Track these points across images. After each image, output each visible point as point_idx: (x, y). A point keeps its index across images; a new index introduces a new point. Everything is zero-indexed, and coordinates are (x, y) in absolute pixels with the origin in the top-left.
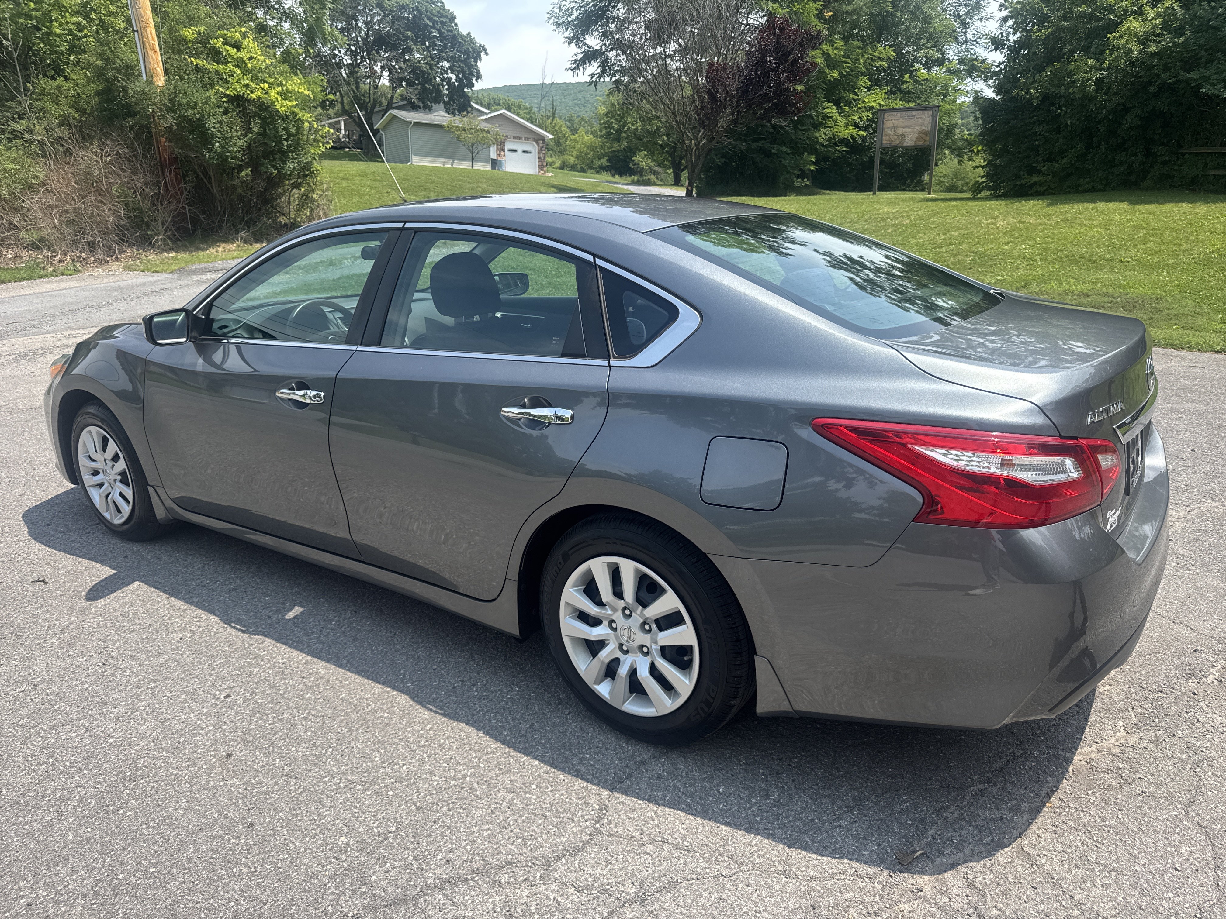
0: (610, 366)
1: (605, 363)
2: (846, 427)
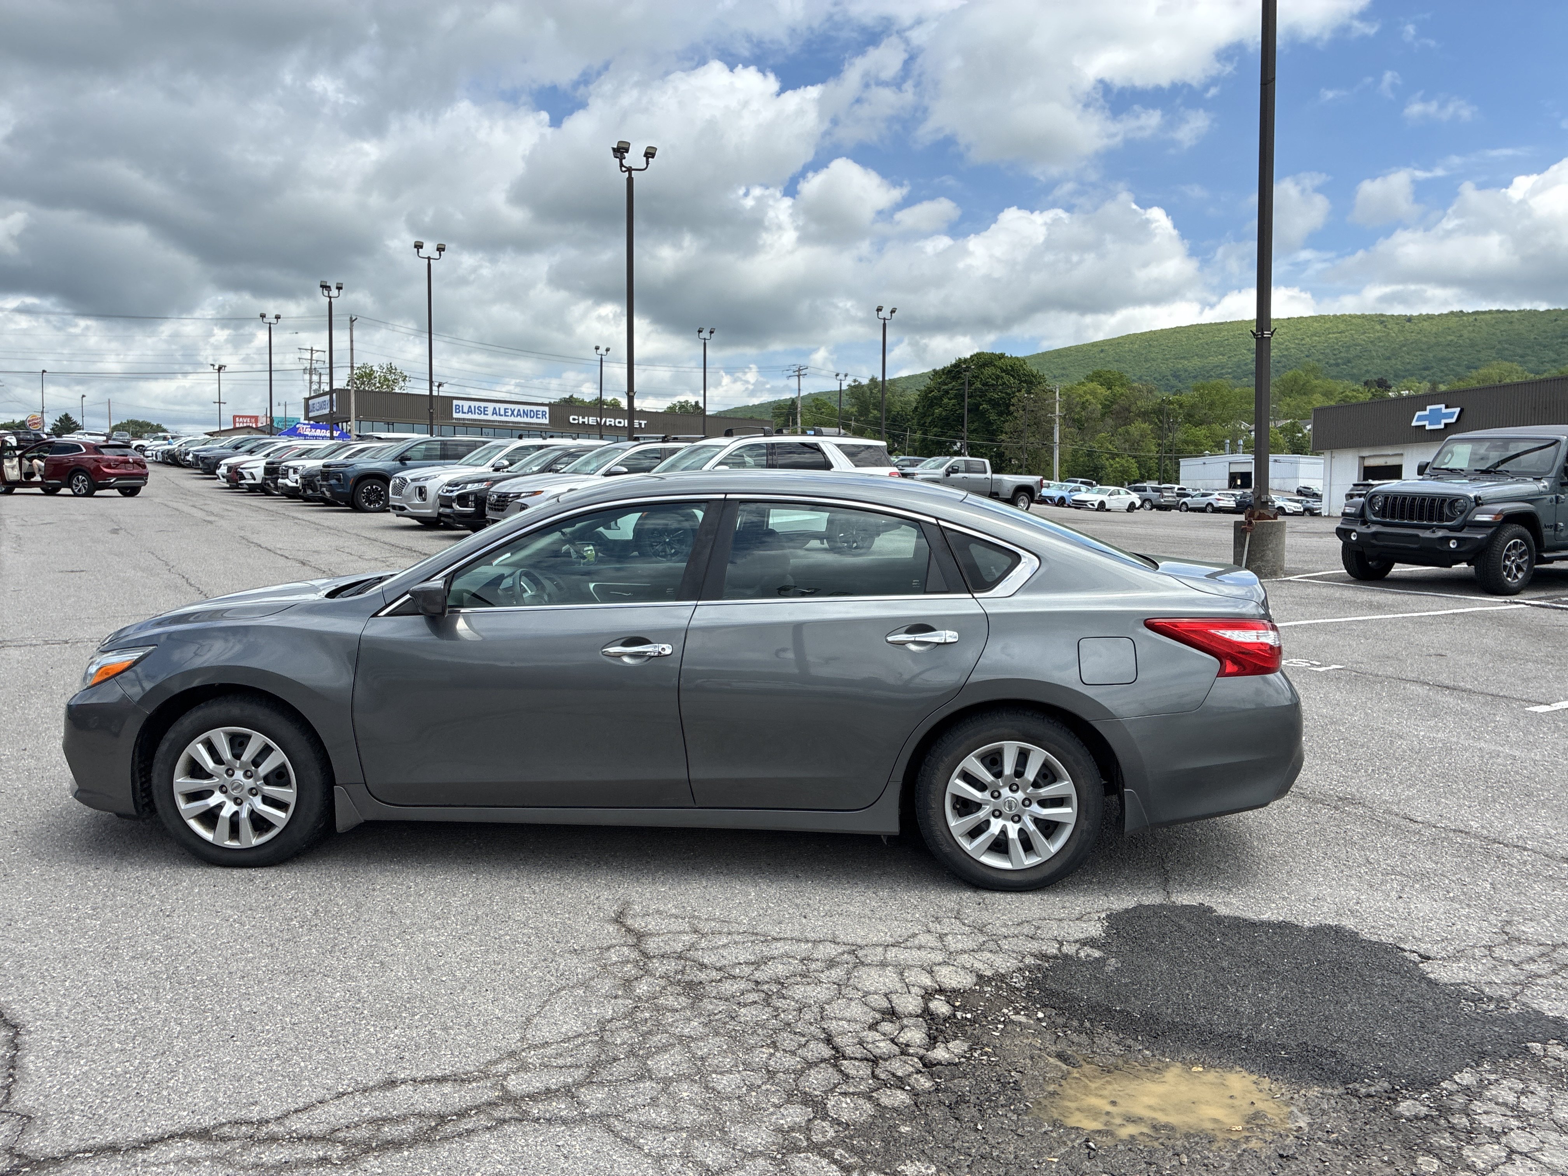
0: (975, 598)
1: (968, 596)
2: (1168, 623)
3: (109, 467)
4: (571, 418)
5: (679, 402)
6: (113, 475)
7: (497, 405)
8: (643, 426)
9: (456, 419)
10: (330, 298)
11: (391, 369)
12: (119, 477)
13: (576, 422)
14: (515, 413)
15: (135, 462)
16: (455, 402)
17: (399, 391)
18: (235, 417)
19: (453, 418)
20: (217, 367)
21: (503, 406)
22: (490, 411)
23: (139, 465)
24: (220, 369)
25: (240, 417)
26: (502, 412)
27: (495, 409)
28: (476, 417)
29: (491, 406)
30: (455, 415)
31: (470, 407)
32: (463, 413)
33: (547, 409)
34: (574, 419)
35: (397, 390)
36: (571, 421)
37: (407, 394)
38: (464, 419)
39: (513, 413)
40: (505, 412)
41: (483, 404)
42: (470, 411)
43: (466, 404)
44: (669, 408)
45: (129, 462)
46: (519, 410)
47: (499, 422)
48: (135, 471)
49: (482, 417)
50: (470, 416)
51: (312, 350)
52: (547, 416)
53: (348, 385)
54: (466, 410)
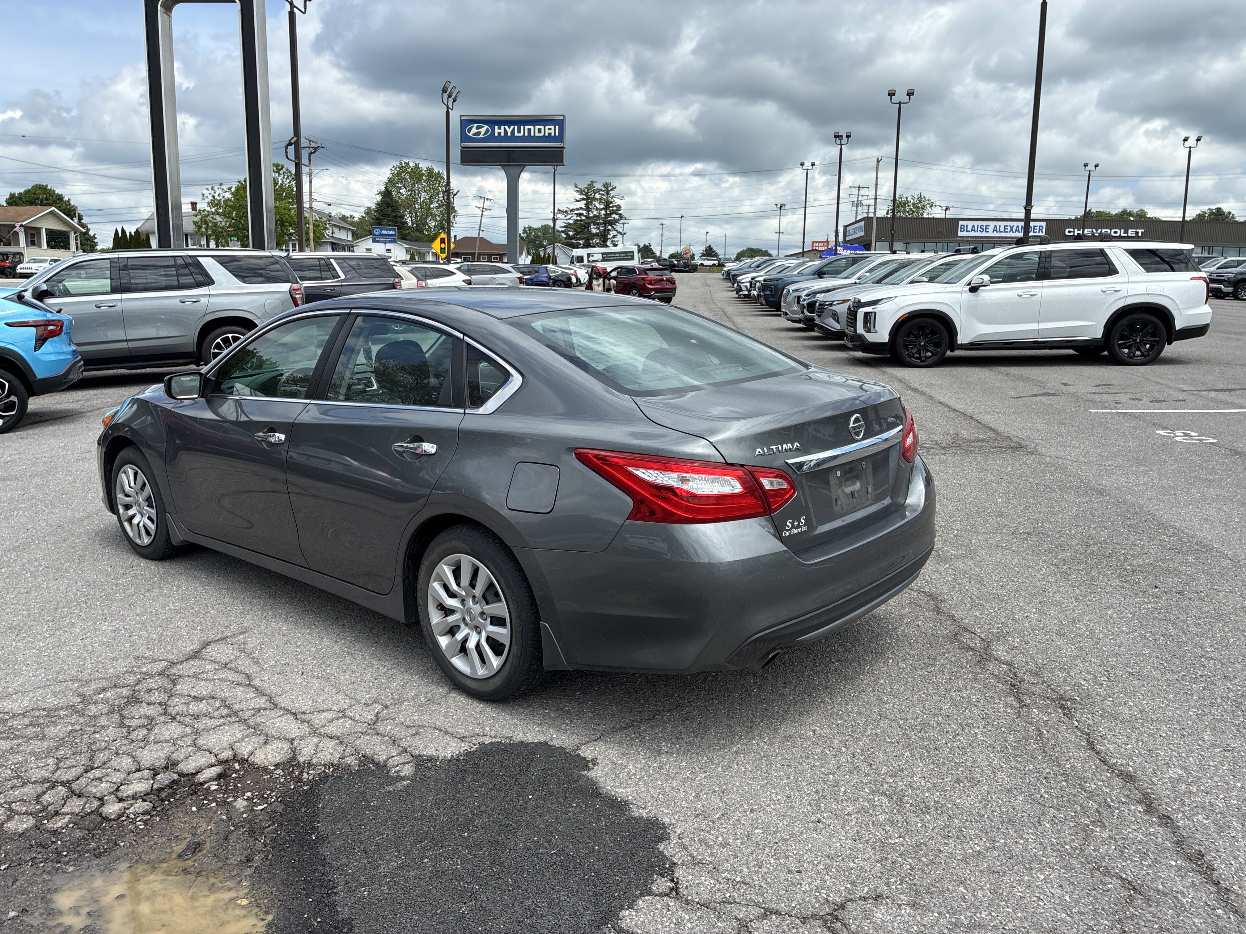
0: (465, 413)
1: (462, 411)
2: (593, 455)
3: (650, 284)
4: (1067, 230)
5: (1209, 209)
6: (653, 290)
7: (998, 224)
8: (1140, 234)
9: (961, 237)
10: (841, 145)
11: (920, 199)
12: (657, 291)
13: (1072, 234)
14: (1014, 229)
15: (668, 280)
16: (961, 223)
17: (927, 216)
18: (813, 242)
19: (957, 236)
20: (779, 206)
21: (1003, 224)
22: (991, 229)
23: (671, 282)
24: (781, 207)
25: (816, 242)
26: (1002, 229)
27: (996, 226)
28: (978, 234)
29: (992, 224)
30: (960, 234)
31: (974, 226)
32: (967, 231)
33: (1044, 224)
34: (1069, 232)
35: (925, 216)
36: (1067, 233)
37: (933, 218)
38: (967, 237)
39: (1012, 229)
40: (1005, 229)
41: (985, 223)
42: (973, 230)
43: (970, 224)
44: (1199, 215)
45: (663, 280)
46: (1018, 227)
47: (999, 237)
48: (667, 286)
49: (984, 234)
50: (973, 234)
51: (859, 187)
52: (1044, 230)
53: (887, 214)
54: (969, 229)
